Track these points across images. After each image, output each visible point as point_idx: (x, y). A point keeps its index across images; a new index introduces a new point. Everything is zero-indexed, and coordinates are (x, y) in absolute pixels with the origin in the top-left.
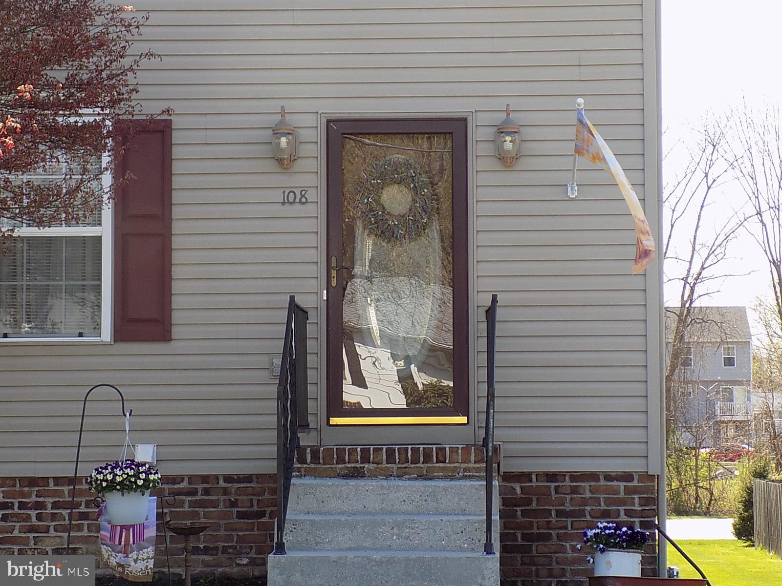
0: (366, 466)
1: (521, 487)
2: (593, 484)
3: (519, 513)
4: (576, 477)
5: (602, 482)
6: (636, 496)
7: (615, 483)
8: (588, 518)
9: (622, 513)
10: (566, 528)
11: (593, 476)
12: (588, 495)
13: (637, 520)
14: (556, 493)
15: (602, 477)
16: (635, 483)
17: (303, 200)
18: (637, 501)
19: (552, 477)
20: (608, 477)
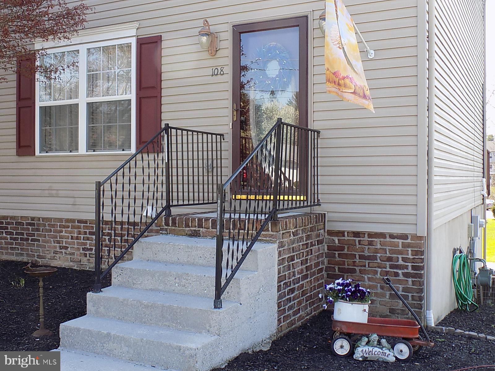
0: (201, 229)
1: (338, 239)
2: (382, 240)
3: (337, 255)
4: (370, 235)
5: (388, 239)
6: (410, 249)
7: (396, 240)
8: (379, 261)
9: (400, 259)
10: (365, 266)
11: (382, 235)
12: (379, 246)
13: (410, 264)
14: (359, 244)
15: (388, 236)
16: (409, 241)
17: (222, 73)
18: (410, 252)
19: (357, 234)
20: (392, 236)
